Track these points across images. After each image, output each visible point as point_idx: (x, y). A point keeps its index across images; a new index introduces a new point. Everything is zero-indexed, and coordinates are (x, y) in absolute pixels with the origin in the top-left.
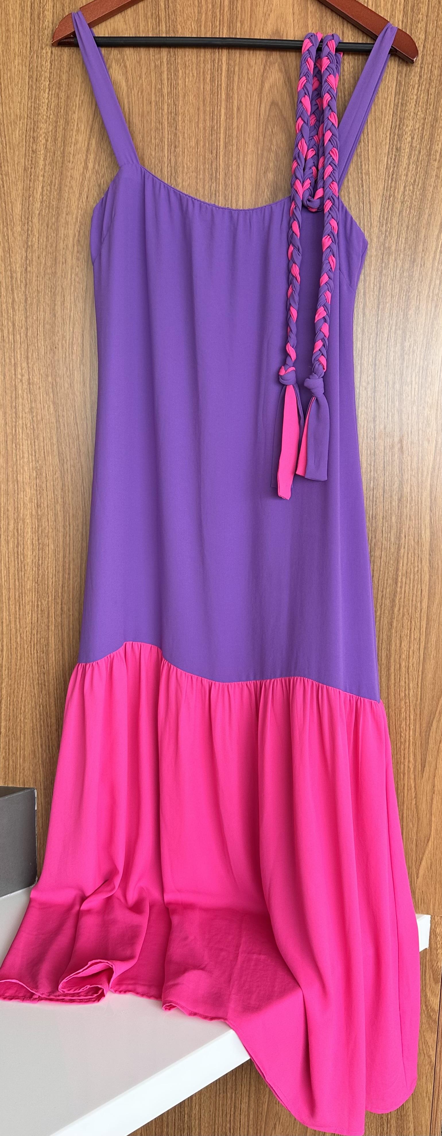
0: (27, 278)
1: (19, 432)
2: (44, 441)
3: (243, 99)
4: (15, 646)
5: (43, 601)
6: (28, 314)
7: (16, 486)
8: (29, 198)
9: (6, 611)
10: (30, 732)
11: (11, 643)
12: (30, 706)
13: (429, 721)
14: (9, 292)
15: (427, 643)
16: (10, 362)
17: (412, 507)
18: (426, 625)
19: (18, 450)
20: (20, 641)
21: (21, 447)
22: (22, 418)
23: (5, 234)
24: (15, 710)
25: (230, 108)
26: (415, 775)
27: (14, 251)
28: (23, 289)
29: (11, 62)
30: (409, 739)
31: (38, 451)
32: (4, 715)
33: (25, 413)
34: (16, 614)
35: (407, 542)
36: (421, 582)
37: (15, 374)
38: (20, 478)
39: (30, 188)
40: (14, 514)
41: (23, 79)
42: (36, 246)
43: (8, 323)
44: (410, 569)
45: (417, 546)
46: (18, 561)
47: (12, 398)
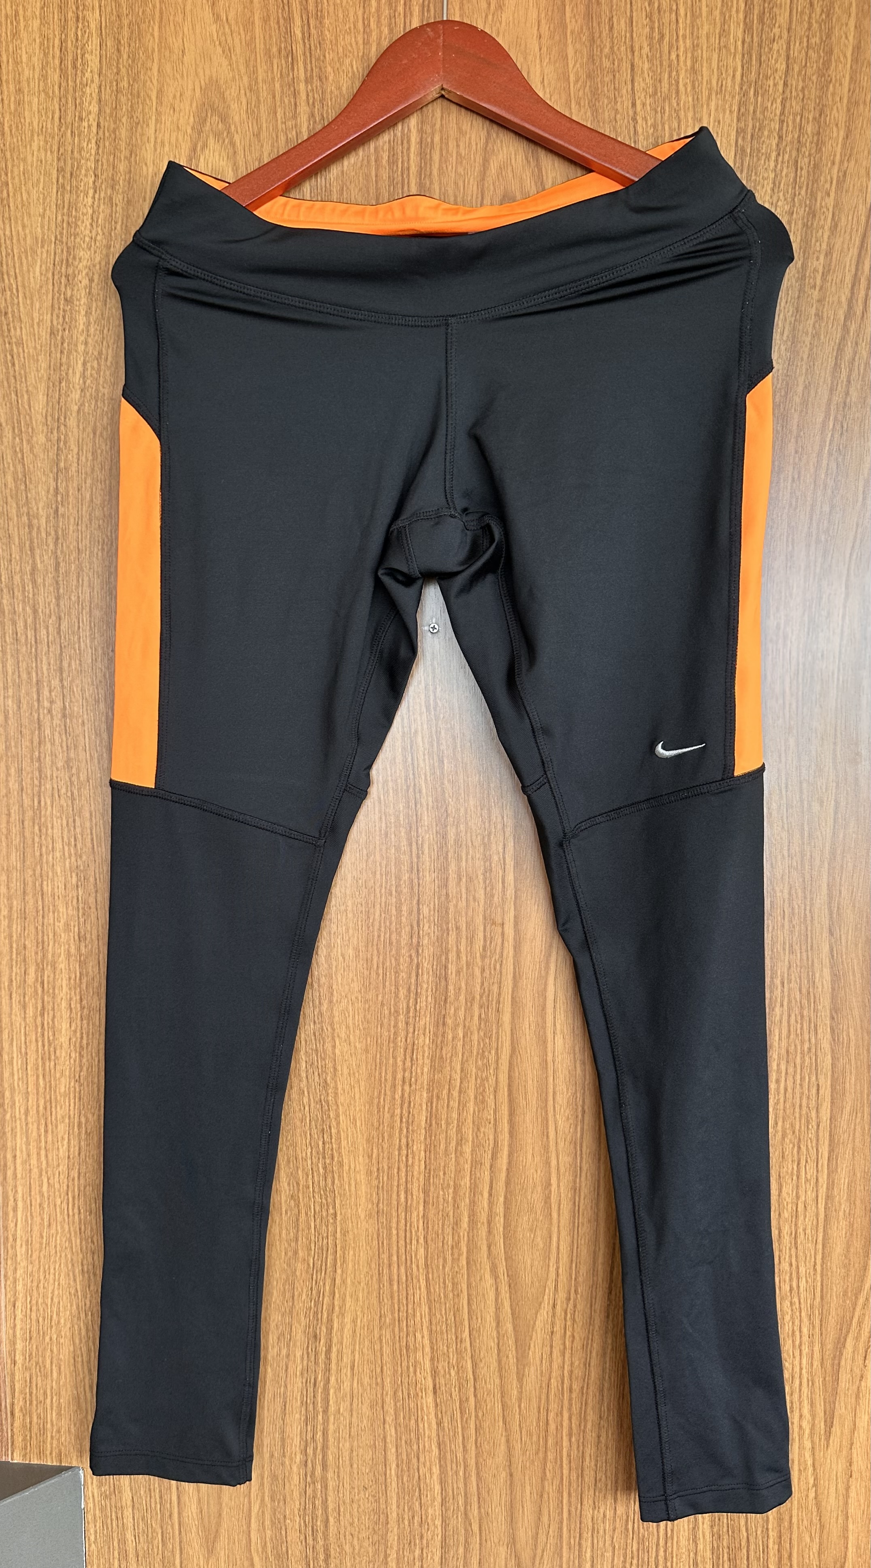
0: (58, 526)
1: (46, 803)
2: (91, 819)
4: (38, 1201)
6: (61, 591)
7: (40, 903)
8: (60, 383)
9: (21, 1134)
10: (69, 1362)
11: (30, 1195)
12: (68, 1313)
13: (839, 1338)
14: (26, 553)
16: (30, 678)
17: (794, 927)
18: (829, 1153)
19: (43, 837)
20: (48, 1192)
21: (50, 831)
22: (52, 779)
23: (18, 449)
24: (41, 1319)
26: (813, 1441)
27: (33, 479)
28: (52, 546)
29: (26, 147)
30: (801, 1374)
31: (79, 836)
32: (21, 1329)
33: (57, 769)
34: (40, 1142)
35: (786, 994)
36: (816, 1070)
37: (38, 700)
38: (48, 889)
39: (61, 365)
40: (36, 953)
41: (47, 174)
42: (74, 469)
43: (23, 609)
44: (793, 1047)
45: (805, 1002)
46: (43, 1041)
47: (32, 743)
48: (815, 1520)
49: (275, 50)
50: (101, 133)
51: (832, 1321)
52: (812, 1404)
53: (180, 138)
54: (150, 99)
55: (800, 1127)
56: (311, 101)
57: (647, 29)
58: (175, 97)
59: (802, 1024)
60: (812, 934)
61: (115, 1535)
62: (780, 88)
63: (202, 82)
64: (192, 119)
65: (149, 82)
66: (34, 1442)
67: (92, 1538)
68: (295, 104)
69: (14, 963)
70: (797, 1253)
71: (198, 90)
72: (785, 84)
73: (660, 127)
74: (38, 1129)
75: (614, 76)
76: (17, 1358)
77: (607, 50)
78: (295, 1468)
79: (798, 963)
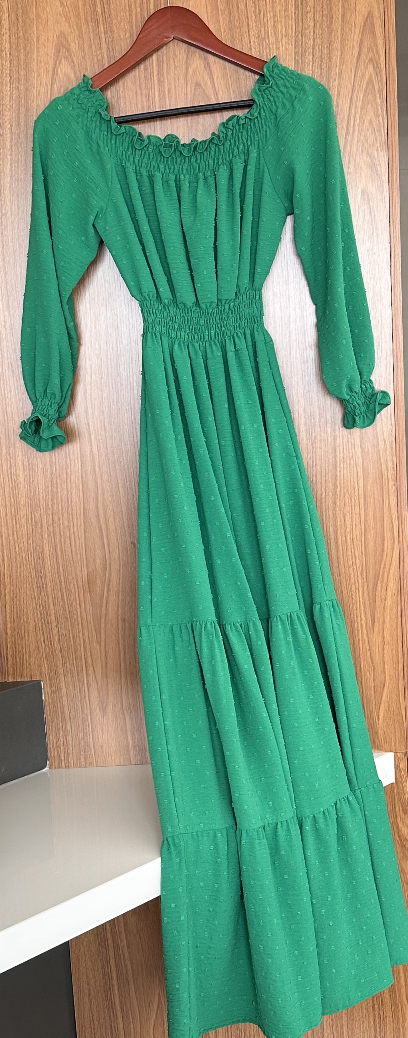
4: (14, 556)
11: (10, 553)
13: (375, 583)
18: (365, 501)
26: (367, 631)
30: (360, 600)
32: (9, 617)
34: (13, 528)
48: (371, 665)
49: (89, 18)
50: (11, 57)
51: (371, 575)
52: (365, 614)
54: (34, 42)
57: (253, 9)
58: (45, 40)
61: (59, 710)
62: (312, 34)
63: (57, 34)
64: (53, 51)
65: (32, 34)
66: (18, 671)
67: (48, 713)
71: (55, 37)
72: (314, 32)
74: (12, 522)
75: (241, 29)
77: (236, 18)
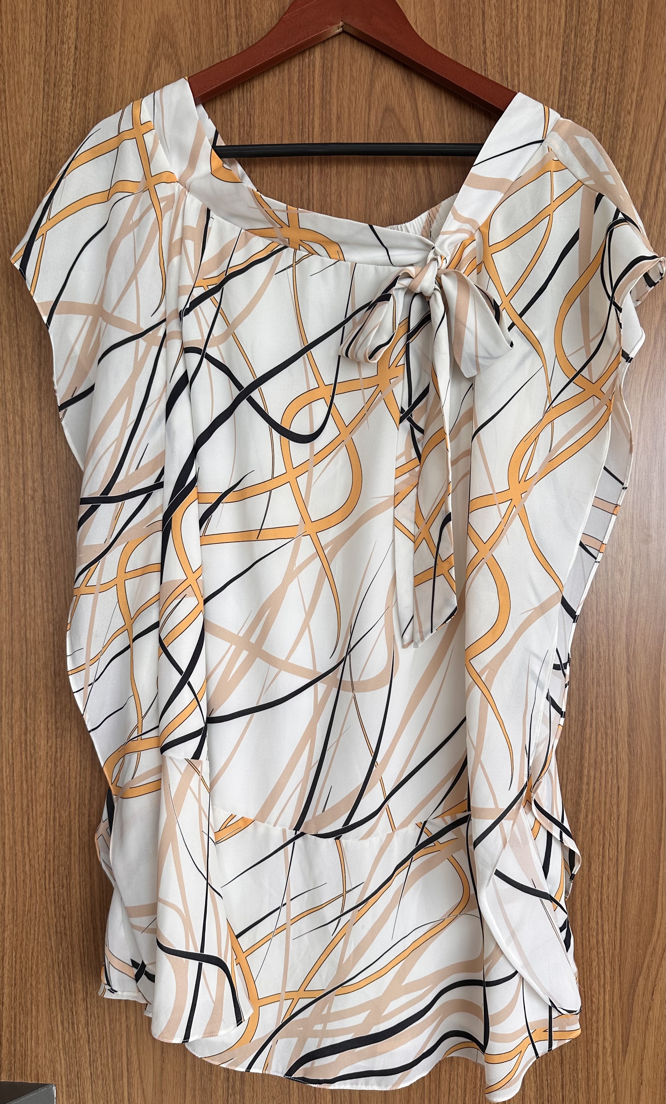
0: (40, 355)
1: (29, 570)
2: (65, 582)
3: (345, 105)
4: (22, 878)
5: (62, 812)
7: (24, 647)
9: (9, 826)
10: (45, 1002)
11: (16, 873)
12: (45, 964)
13: (633, 979)
15: (628, 863)
16: (17, 472)
17: (600, 667)
18: (627, 838)
20: (30, 871)
21: (32, 592)
23: (11, 296)
24: (23, 970)
25: (326, 117)
26: (613, 1058)
28: (36, 370)
29: (19, 62)
31: (55, 595)
32: (8, 977)
33: (38, 543)
34: (24, 832)
35: (594, 717)
36: (617, 775)
38: (30, 635)
40: (21, 686)
41: (36, 84)
43: (14, 419)
44: (600, 758)
45: (609, 724)
46: (26, 755)
47: (19, 522)
50: (78, 53)
51: (627, 966)
52: (614, 1029)
53: (139, 59)
54: (116, 29)
55: (605, 819)
56: (239, 33)
58: (135, 26)
59: (606, 741)
60: (614, 672)
62: (594, 33)
63: (157, 17)
64: (148, 44)
65: (115, 16)
66: (17, 1065)
68: (228, 35)
69: (4, 693)
70: (602, 914)
71: (152, 22)
72: (598, 29)
73: (504, 60)
74: (22, 822)
75: (470, 20)
76: (5, 1000)
78: (220, 1083)
79: (604, 694)
